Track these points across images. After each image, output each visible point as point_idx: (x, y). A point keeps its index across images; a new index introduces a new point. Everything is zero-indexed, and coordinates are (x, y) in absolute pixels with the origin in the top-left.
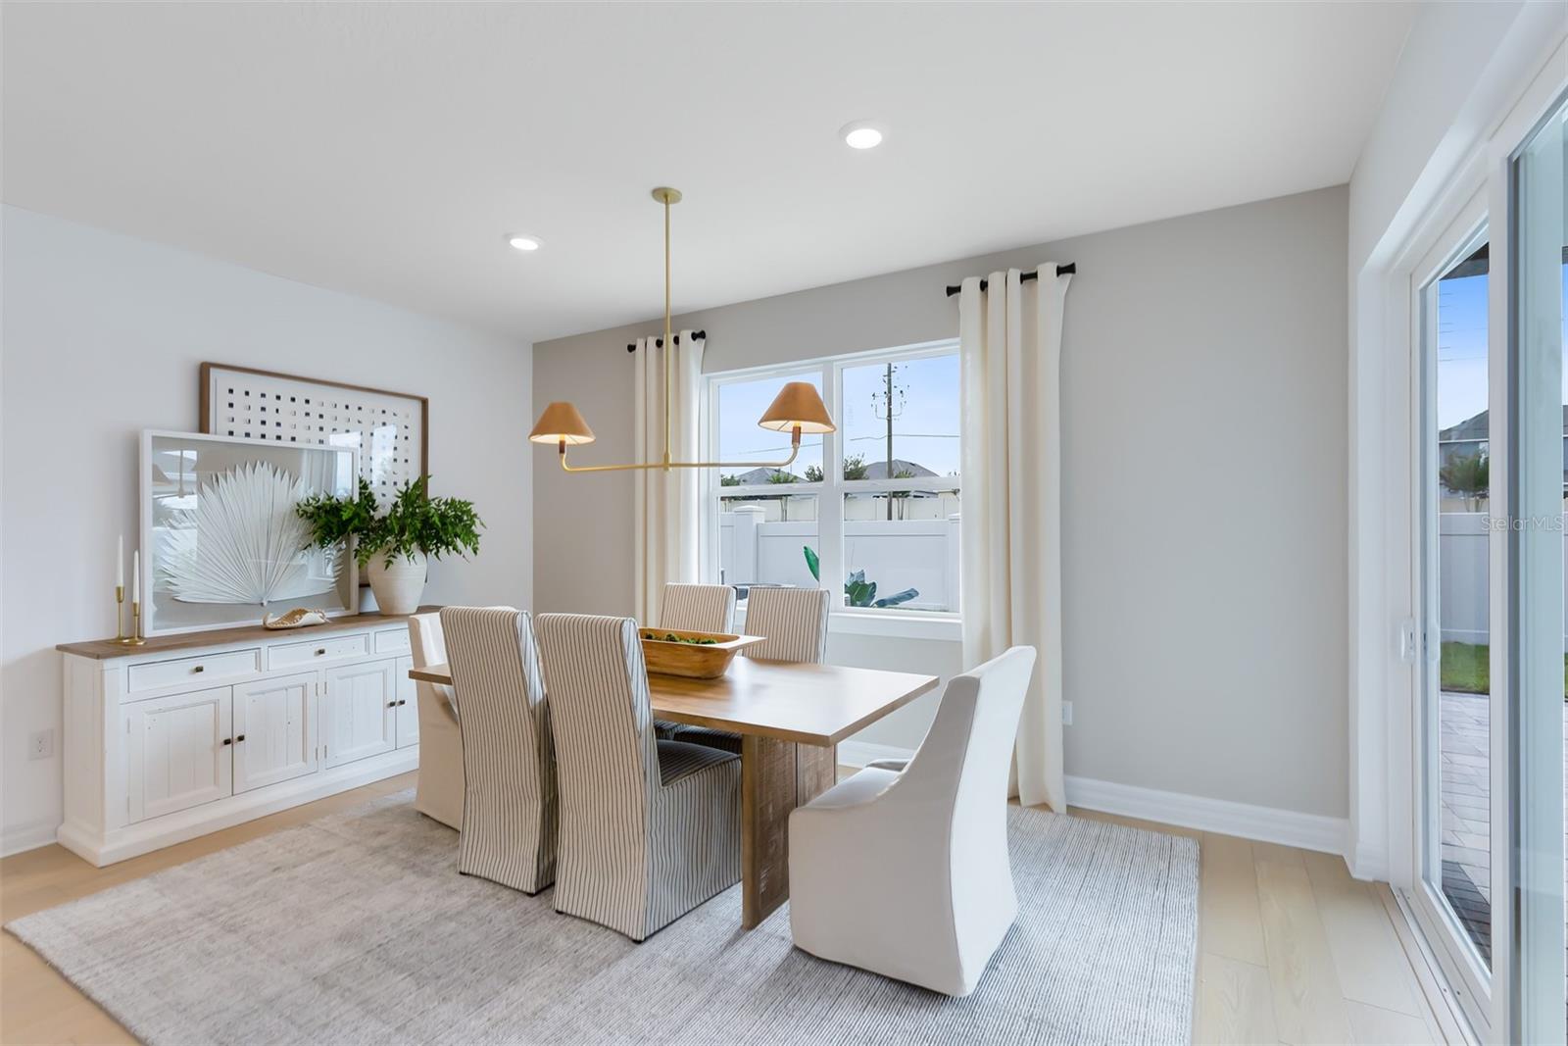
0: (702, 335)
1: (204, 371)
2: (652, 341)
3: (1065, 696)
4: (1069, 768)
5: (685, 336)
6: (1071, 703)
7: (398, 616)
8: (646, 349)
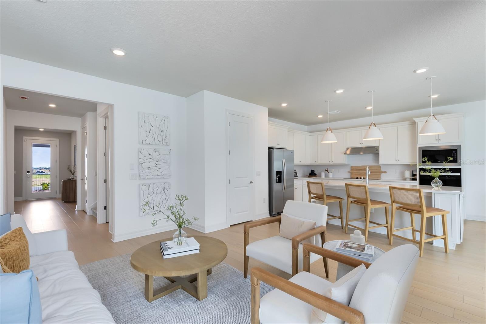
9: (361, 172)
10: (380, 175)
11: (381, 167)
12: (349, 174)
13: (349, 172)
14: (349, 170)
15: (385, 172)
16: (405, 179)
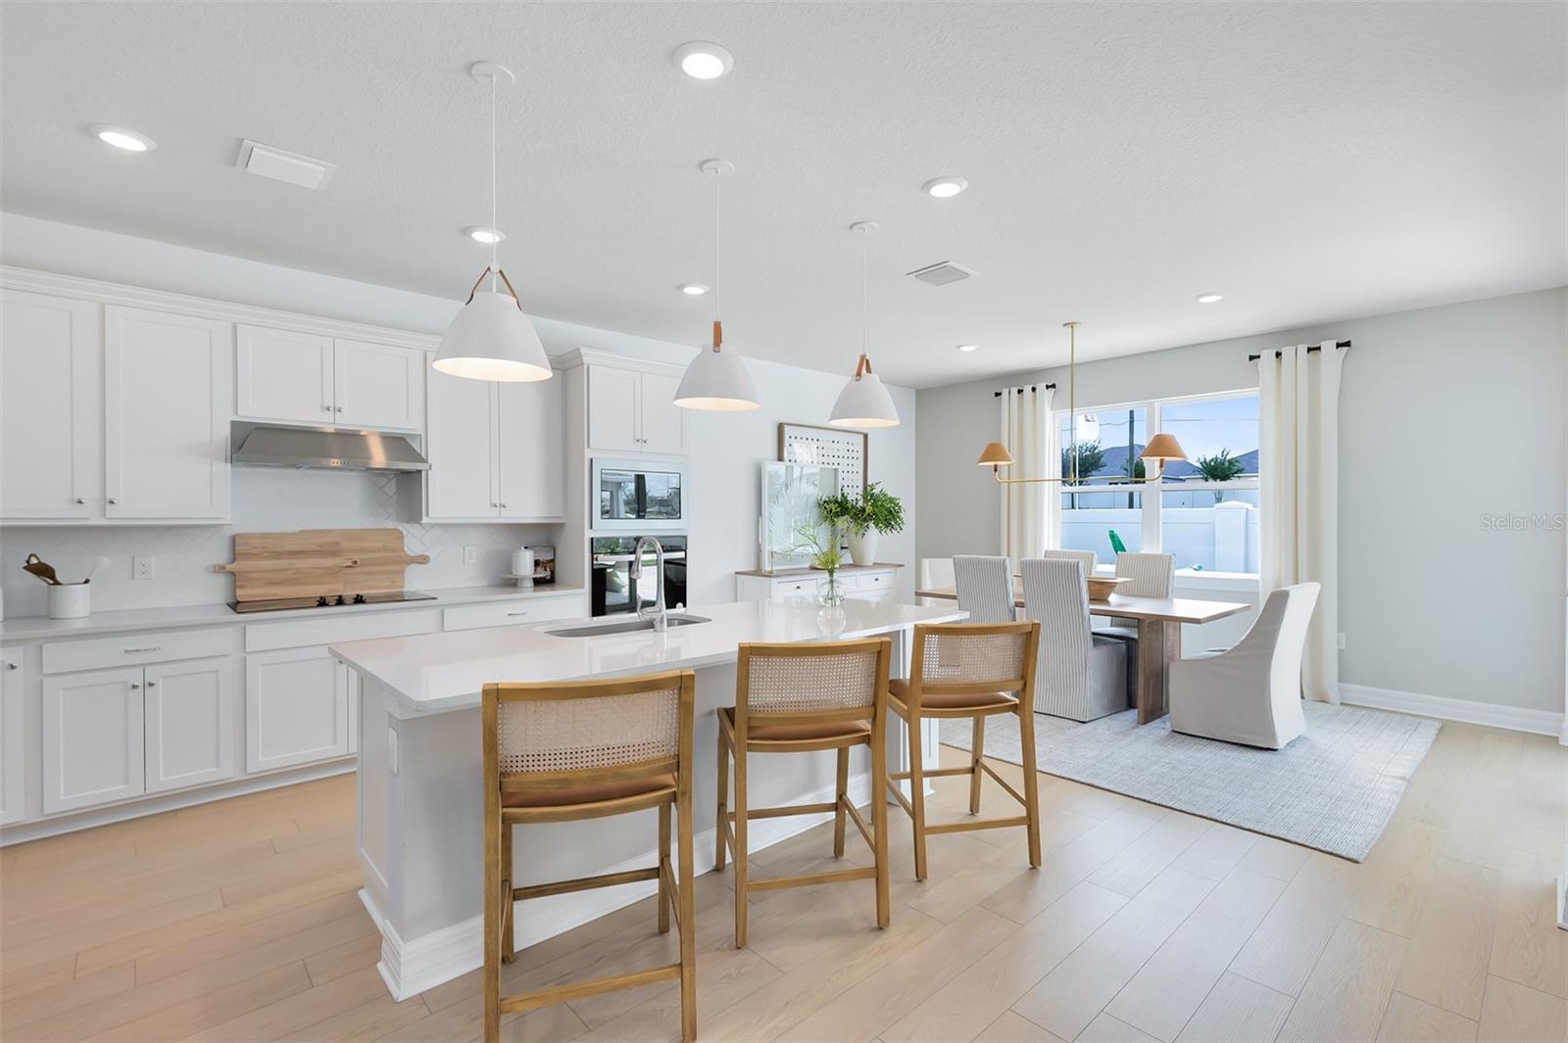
0: (1053, 386)
1: (781, 428)
2: (1014, 390)
3: (1340, 629)
4: (1342, 678)
5: (1041, 387)
6: (1344, 635)
7: (866, 566)
8: (1009, 396)
9: (299, 563)
10: (402, 572)
11: (403, 537)
12: (221, 581)
13: (220, 569)
14: (221, 556)
15: (423, 560)
16: (512, 583)
